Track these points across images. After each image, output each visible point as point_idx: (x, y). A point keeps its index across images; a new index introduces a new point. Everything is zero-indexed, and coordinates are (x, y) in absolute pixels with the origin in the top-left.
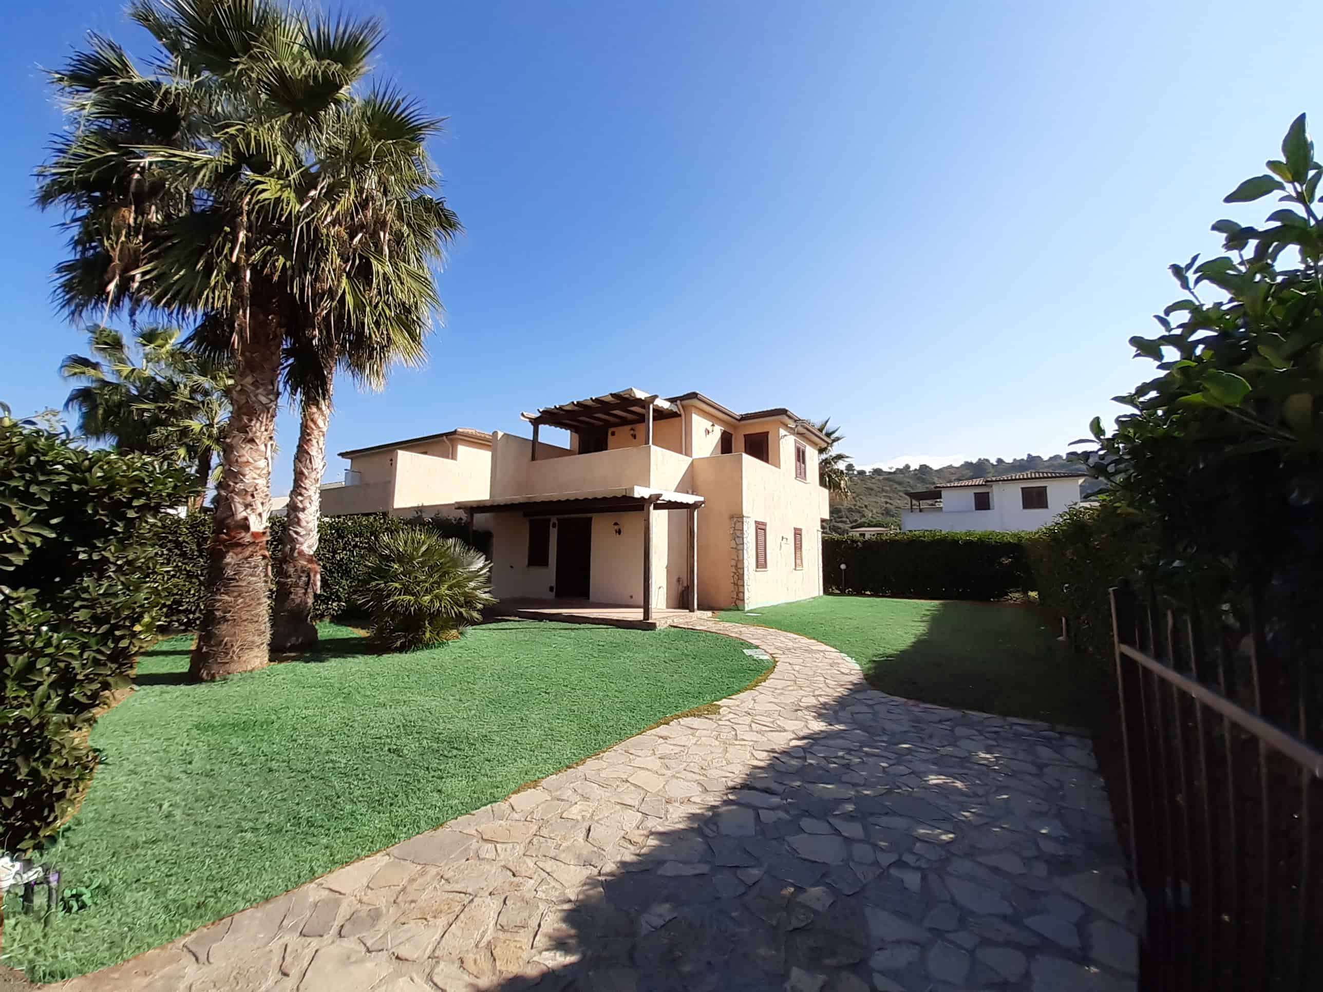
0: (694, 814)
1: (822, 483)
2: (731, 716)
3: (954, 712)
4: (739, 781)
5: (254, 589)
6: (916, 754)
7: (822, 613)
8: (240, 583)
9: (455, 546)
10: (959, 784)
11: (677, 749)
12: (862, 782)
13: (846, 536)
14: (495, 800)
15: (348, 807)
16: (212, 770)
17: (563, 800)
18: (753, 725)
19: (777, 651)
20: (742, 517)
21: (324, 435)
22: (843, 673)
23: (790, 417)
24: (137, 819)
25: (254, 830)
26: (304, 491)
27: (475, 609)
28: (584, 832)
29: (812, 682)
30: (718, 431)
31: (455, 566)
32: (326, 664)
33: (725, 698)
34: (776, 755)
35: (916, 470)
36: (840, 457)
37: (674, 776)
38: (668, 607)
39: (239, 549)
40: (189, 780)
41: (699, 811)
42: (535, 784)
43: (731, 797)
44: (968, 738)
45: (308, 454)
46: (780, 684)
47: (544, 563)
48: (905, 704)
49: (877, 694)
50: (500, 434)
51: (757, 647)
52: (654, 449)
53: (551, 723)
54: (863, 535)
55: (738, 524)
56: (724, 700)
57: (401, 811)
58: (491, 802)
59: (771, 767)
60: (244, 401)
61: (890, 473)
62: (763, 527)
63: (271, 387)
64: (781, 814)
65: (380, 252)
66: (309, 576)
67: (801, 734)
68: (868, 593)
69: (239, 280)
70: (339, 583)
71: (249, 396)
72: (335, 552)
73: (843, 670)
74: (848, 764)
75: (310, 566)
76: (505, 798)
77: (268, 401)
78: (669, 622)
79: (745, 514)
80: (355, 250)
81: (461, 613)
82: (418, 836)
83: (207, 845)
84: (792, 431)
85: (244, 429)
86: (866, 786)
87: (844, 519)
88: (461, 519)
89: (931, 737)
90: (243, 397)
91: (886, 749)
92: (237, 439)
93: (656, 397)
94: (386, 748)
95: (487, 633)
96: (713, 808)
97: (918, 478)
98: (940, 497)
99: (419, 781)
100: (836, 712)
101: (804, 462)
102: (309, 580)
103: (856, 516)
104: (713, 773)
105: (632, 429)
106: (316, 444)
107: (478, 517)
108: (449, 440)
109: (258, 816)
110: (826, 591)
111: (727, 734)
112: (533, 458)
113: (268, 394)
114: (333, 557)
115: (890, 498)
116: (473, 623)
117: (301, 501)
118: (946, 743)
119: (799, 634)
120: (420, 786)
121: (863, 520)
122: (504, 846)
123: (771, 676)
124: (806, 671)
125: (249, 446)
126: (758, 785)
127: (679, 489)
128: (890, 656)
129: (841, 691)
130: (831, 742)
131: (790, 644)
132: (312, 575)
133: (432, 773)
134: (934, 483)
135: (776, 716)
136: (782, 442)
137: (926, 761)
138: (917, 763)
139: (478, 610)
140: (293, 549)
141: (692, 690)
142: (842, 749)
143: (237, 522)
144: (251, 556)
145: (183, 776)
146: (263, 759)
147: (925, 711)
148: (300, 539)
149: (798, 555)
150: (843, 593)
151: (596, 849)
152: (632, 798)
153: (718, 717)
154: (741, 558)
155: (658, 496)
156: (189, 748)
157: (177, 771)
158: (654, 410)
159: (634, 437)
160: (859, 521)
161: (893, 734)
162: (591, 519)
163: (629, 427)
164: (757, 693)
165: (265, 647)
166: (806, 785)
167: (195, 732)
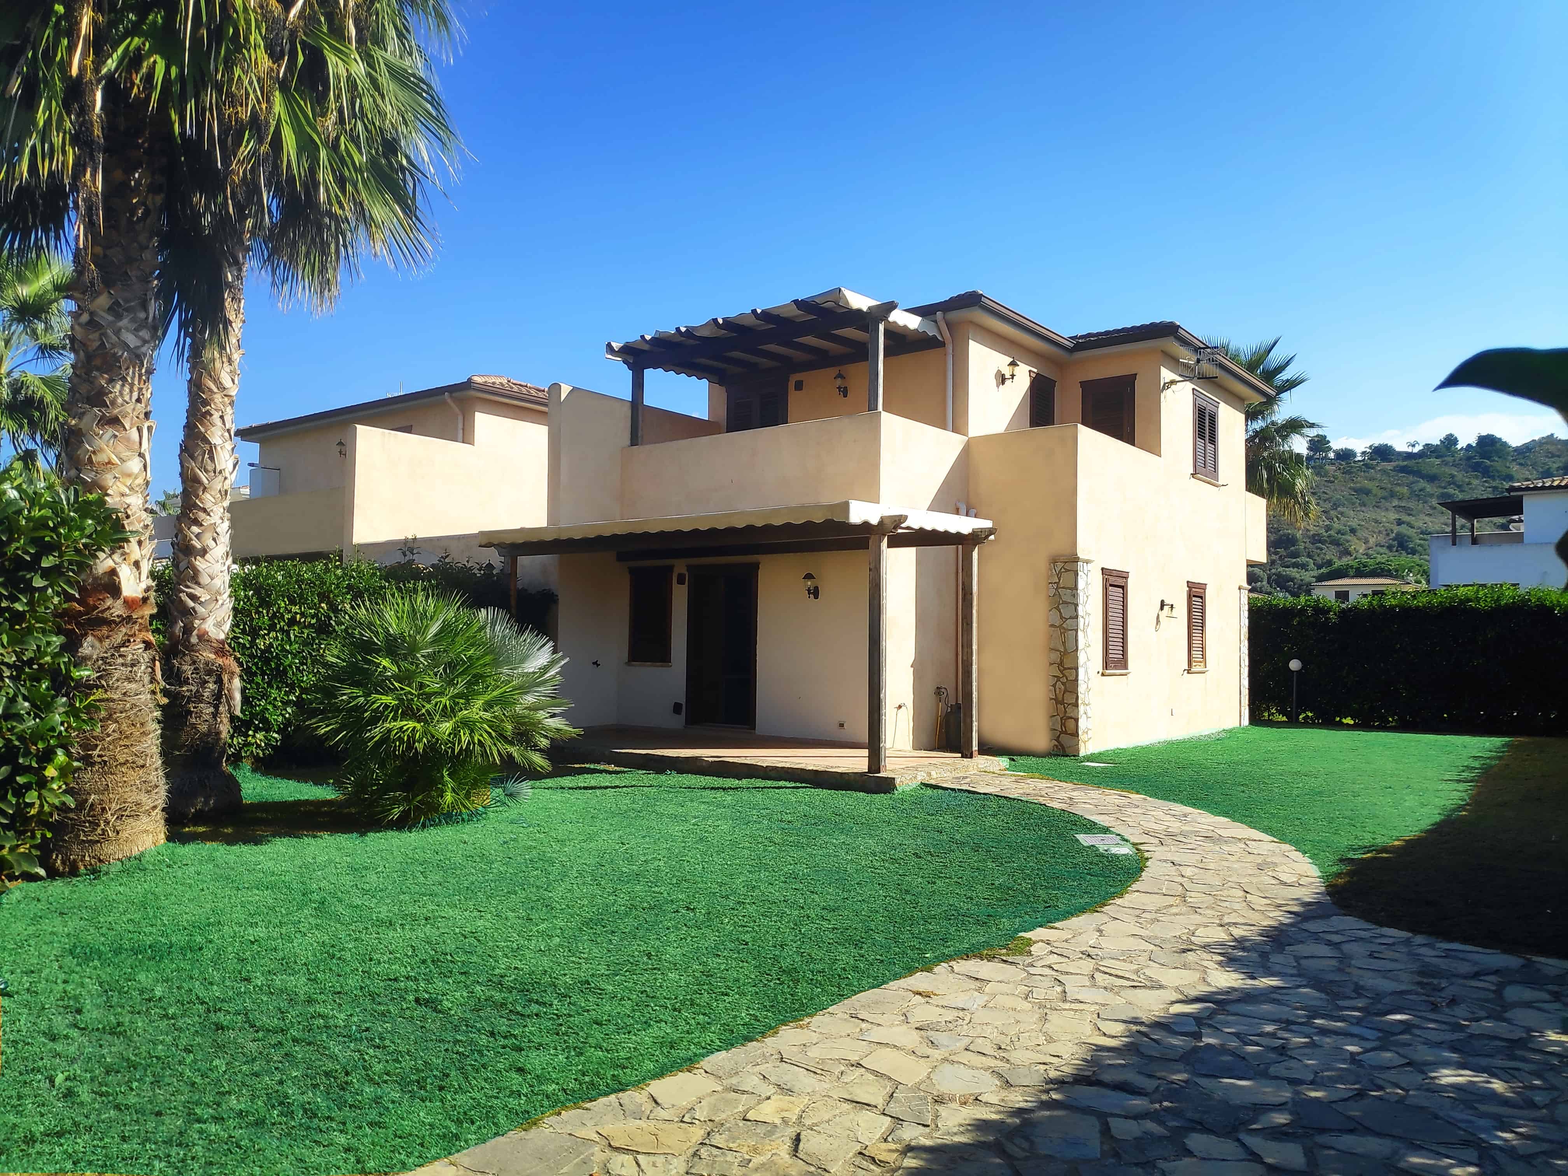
0: (985, 1121)
1: (1253, 485)
2: (1054, 959)
3: (1506, 957)
4: (1068, 1070)
5: (134, 706)
6: (1418, 1032)
7: (1243, 763)
8: (109, 695)
9: (493, 624)
10: (1498, 1086)
11: (950, 1015)
12: (1311, 1077)
13: (1303, 599)
14: (622, 1087)
15: (368, 1089)
16: (119, 1024)
17: (744, 1092)
18: (1097, 975)
19: (1145, 838)
20: (1075, 560)
21: (232, 404)
22: (1285, 884)
23: (1185, 342)
24: (19, 1098)
25: (218, 1119)
26: (202, 516)
27: (535, 748)
28: (789, 1143)
29: (1218, 900)
30: (1023, 375)
31: (496, 663)
32: (264, 848)
33: (1041, 926)
34: (1143, 1029)
35: (1469, 446)
36: (1295, 426)
37: (945, 1060)
38: (917, 747)
39: (105, 630)
40: (85, 1040)
41: (994, 1117)
42: (689, 1064)
43: (1055, 1096)
44: (1528, 1005)
45: (206, 441)
46: (1152, 902)
47: (663, 656)
48: (1407, 942)
49: (1350, 923)
50: (565, 390)
51: (1106, 830)
52: (887, 419)
53: (704, 964)
54: (1342, 596)
55: (1064, 575)
56: (1039, 929)
57: (461, 1099)
58: (615, 1091)
59: (1131, 1049)
60: (97, 344)
61: (1409, 456)
62: (1120, 582)
63: (142, 315)
64: (1150, 1126)
65: (338, 32)
66: (219, 681)
67: (1193, 993)
68: (1349, 721)
69: (85, 110)
70: (265, 696)
71: (104, 334)
72: (254, 633)
73: (1284, 878)
74: (1283, 1047)
75: (220, 661)
76: (640, 1083)
77: (139, 343)
78: (922, 777)
79: (1080, 555)
80: (293, 34)
81: (510, 756)
82: (499, 1139)
83: (148, 1140)
84: (1189, 374)
85: (98, 398)
86: (1314, 1083)
87: (1304, 559)
88: (490, 566)
89: (1453, 1002)
90: (96, 335)
91: (1359, 1022)
92: (87, 419)
93: (891, 306)
94: (411, 998)
95: (558, 796)
96: (1020, 1112)
97: (1476, 467)
98: (1520, 512)
99: (480, 1052)
100: (1264, 955)
101: (1213, 440)
102: (221, 689)
103: (1330, 553)
104: (1019, 1056)
105: (840, 376)
106: (218, 422)
107: (524, 561)
108: (455, 400)
109: (218, 1098)
110: (1256, 719)
111: (1045, 991)
112: (635, 440)
113: (137, 330)
114: (253, 643)
115: (1408, 511)
116: (533, 774)
117: (198, 536)
118: (1483, 1014)
119: (1194, 805)
120: (485, 1060)
121: (1346, 560)
122: (652, 1158)
123: (1135, 887)
124: (1209, 877)
125: (110, 431)
126: (1107, 1077)
127: (941, 504)
128: (1385, 850)
129: (1275, 917)
130: (1249, 1008)
131: (1175, 826)
132: (225, 678)
133: (503, 1042)
134: (1510, 478)
135: (1143, 959)
136: (1167, 397)
137: (1439, 1045)
138: (1420, 1047)
139: (540, 750)
140: (188, 630)
141: (974, 909)
142: (1274, 1021)
143: (96, 579)
144: (125, 643)
145: (74, 1033)
146: (201, 1008)
147: (1448, 954)
148: (200, 609)
149: (1196, 643)
150: (1293, 722)
151: (812, 1169)
152: (875, 1094)
153: (1029, 960)
154: (1070, 647)
155: (899, 520)
156: (69, 988)
157: (60, 1023)
158: (886, 331)
159: (845, 392)
160: (1338, 564)
161: (1378, 996)
162: (756, 567)
163: (833, 371)
164: (1106, 919)
165: (158, 815)
166: (1202, 1081)
167: (68, 960)
